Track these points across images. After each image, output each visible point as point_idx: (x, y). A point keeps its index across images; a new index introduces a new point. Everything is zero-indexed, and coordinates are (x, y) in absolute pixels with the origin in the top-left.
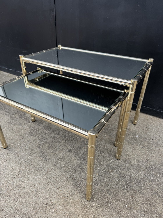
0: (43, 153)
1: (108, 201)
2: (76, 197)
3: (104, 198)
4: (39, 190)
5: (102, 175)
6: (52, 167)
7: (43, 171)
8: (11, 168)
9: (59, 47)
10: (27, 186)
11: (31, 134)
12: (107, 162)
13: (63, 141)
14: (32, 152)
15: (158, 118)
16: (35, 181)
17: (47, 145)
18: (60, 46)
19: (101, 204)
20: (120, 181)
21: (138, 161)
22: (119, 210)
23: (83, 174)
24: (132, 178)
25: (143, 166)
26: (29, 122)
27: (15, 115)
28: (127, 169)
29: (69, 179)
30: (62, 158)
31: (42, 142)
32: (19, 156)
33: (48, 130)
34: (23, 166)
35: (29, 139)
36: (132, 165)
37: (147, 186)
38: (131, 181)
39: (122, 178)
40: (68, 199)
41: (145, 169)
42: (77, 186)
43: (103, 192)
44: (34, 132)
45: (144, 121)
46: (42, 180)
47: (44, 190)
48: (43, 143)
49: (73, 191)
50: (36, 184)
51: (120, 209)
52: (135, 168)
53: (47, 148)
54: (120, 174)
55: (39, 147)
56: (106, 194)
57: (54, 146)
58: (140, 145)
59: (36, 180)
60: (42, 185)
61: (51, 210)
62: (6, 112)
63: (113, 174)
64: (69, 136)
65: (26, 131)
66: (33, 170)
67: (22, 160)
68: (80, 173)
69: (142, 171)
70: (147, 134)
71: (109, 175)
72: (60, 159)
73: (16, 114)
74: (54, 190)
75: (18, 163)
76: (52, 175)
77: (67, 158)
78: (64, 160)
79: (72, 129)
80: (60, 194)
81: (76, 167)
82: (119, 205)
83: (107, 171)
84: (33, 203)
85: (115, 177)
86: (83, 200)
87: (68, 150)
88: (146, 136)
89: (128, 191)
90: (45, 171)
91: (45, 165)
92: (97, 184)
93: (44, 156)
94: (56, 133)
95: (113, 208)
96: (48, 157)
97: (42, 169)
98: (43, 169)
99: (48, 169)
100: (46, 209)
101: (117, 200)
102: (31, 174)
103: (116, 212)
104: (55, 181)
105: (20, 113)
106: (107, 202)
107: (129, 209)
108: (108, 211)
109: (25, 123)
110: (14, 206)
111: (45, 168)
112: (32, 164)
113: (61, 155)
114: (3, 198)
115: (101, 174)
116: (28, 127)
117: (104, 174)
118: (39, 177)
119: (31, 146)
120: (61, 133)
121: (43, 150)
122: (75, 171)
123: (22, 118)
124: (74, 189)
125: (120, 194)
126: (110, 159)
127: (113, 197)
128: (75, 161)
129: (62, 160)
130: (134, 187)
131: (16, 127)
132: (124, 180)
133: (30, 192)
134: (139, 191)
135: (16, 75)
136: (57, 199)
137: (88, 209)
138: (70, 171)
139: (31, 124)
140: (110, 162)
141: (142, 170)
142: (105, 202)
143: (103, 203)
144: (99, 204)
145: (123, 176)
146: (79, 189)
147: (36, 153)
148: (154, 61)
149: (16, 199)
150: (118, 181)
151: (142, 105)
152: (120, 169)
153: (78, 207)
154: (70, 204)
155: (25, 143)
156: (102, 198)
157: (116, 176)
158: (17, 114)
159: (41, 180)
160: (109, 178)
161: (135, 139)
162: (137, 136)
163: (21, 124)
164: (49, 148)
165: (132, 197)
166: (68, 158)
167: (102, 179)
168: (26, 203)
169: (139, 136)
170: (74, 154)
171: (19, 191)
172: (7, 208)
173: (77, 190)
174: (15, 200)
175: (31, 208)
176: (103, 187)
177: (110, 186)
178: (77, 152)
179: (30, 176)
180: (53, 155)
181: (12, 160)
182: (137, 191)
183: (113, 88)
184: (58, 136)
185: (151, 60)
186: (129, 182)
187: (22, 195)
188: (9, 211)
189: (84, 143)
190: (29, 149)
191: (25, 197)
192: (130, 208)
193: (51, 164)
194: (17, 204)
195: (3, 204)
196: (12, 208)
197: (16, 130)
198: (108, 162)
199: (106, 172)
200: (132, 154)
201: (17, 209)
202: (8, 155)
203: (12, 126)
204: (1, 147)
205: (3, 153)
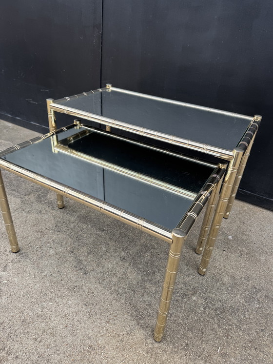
0: (80, 262)
1: (189, 342)
2: (138, 336)
3: (183, 338)
4: (76, 323)
5: (177, 300)
6: (96, 286)
7: (81, 292)
8: (28, 285)
9: (107, 87)
10: (56, 316)
11: (57, 229)
12: (184, 278)
13: (111, 243)
14: (61, 259)
15: (261, 209)
16: (68, 308)
17: (85, 249)
18: (110, 86)
19: (178, 346)
20: (207, 310)
21: (233, 277)
22: (207, 357)
23: (146, 298)
24: (225, 305)
25: (242, 286)
26: (53, 208)
27: (30, 197)
28: (217, 291)
29: (124, 306)
30: (112, 271)
31: (76, 244)
32: (40, 266)
33: (86, 223)
34: (47, 284)
35: (54, 238)
36: (224, 284)
37: (249, 318)
38: (224, 310)
39: (210, 305)
40: (125, 339)
41: (245, 291)
42: (138, 318)
43: (180, 328)
44: (62, 225)
45: (240, 213)
46: (80, 306)
47: (85, 323)
48: (79, 245)
49: (132, 325)
50: (71, 314)
51: (209, 356)
52: (229, 288)
53: (86, 254)
54: (206, 298)
55: (72, 252)
56: (185, 330)
57: (96, 250)
58: (235, 251)
59: (70, 307)
60: (81, 315)
61: (97, 356)
62: (14, 190)
63: (194, 298)
64: (121, 234)
65: (49, 224)
66: (64, 290)
67: (46, 272)
68: (143, 296)
69: (241, 294)
70: (245, 235)
71: (189, 300)
72: (108, 272)
73: (30, 194)
74: (100, 324)
75: (38, 278)
76: (97, 299)
77: (120, 272)
78: (114, 274)
79: (144, 226)
80: (112, 331)
81: (135, 286)
82: (207, 349)
83: (186, 293)
84: (67, 345)
85: (199, 304)
86: (149, 341)
87: (121, 258)
88: (244, 237)
89: (219, 326)
90: (84, 291)
91: (83, 281)
92: (171, 315)
93: (82, 267)
94: (100, 229)
95: (198, 354)
96: (88, 268)
97: (79, 288)
98: (81, 288)
99: (90, 289)
100: (90, 356)
101: (203, 341)
102: (61, 297)
103: (202, 360)
104: (102, 308)
105: (38, 193)
106: (187, 344)
107: (224, 355)
108: (190, 359)
109: (46, 211)
110: (36, 350)
111: (84, 288)
112: (62, 280)
113: (110, 266)
114: (17, 336)
115: (176, 298)
116: (52, 218)
117: (180, 298)
118: (76, 302)
119: (60, 250)
120: (107, 228)
121: (80, 256)
122: (135, 293)
123: (40, 202)
124: (134, 322)
125: (208, 332)
126: (189, 274)
127: (197, 336)
128: (133, 276)
129: (111, 274)
130: (230, 320)
131: (32, 217)
132: (212, 309)
133: (61, 326)
134: (237, 326)
135: (26, 128)
136: (107, 339)
137: (158, 355)
138: (126, 293)
139: (57, 213)
140: (190, 278)
141: (240, 292)
142: (184, 344)
143: (182, 345)
144: (175, 348)
145: (211, 303)
146: (142, 322)
147: (68, 262)
148: (262, 119)
149: (39, 339)
150: (203, 309)
151: (239, 188)
152: (206, 290)
153: (141, 352)
154: (129, 347)
155: (49, 245)
156: (179, 337)
157: (200, 302)
158: (32, 195)
159: (78, 306)
160: (189, 306)
161: (227, 242)
162: (230, 237)
163: (40, 212)
164: (89, 254)
165: (227, 336)
166: (122, 271)
167: (178, 307)
168: (56, 346)
169: (233, 237)
170: (130, 263)
171: (43, 324)
172: (24, 354)
173: (138, 324)
174: (37, 340)
175: (64, 353)
176: (180, 320)
177: (192, 318)
178: (135, 260)
179: (60, 299)
180: (96, 266)
181: (28, 272)
182: (234, 327)
183: (200, 160)
184: (103, 234)
185: (258, 118)
186: (221, 312)
187: (49, 332)
188: (29, 358)
189: (146, 246)
190: (56, 254)
191: (53, 335)
192: (225, 353)
193: (93, 280)
194: (41, 347)
195: (16, 346)
196: (33, 353)
197: (31, 221)
198: (187, 279)
199: (184, 296)
200: (224, 266)
201: (41, 356)
202: (21, 263)
203: (25, 214)
204: (8, 250)
205: (12, 260)
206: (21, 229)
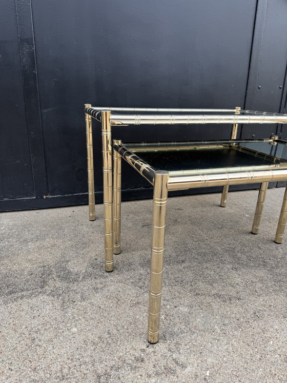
0: (219, 296)
6: (261, 300)
7: (265, 313)
8: (229, 352)
13: (207, 265)
14: (203, 307)
17: (201, 284)
26: (103, 277)
27: (51, 285)
31: (187, 286)
32: (201, 328)
44: (144, 283)
48: (192, 286)
53: (210, 287)
55: (198, 294)
57: (210, 278)
64: (198, 255)
67: (216, 327)
72: (246, 284)
75: (221, 338)
77: (251, 278)
78: (253, 282)
81: (275, 278)
87: (233, 269)
90: (265, 311)
91: (250, 305)
93: (227, 297)
94: (179, 263)
97: (259, 313)
99: (263, 305)
105: (54, 276)
109: (101, 284)
113: (239, 280)
116: (121, 284)
119: (186, 302)
120: (181, 258)
121: (209, 292)
123: (76, 281)
126: (276, 248)
128: (262, 273)
129: (251, 284)
131: (99, 300)
139: (115, 277)
140: (281, 250)
147: (213, 304)
155: (168, 307)
158: (50, 281)
163: (96, 289)
164: (212, 285)
166: (251, 276)
170: (244, 268)
181: (205, 343)
190: (191, 307)
202: (183, 344)
203: (84, 303)
204: (144, 347)
205: (170, 350)
206: (113, 318)
